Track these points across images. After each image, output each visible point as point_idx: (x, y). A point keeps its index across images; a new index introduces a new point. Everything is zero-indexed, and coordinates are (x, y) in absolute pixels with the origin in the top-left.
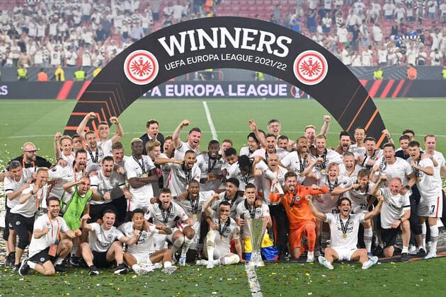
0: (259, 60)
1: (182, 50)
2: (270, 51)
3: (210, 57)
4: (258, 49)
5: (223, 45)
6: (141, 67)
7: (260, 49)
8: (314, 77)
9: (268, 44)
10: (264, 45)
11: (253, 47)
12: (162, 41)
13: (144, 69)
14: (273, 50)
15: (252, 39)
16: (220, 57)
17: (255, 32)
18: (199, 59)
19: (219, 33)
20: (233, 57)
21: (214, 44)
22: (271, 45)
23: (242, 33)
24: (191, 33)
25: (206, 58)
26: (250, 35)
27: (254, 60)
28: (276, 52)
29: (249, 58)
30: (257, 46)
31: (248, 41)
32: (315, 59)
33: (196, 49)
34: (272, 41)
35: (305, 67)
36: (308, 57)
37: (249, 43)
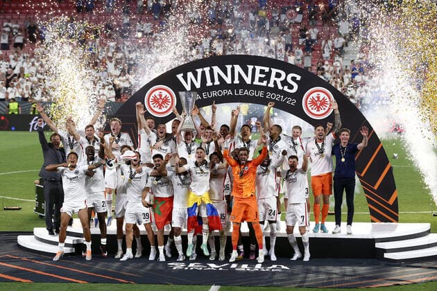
0: (269, 95)
1: (198, 85)
2: (280, 87)
3: (224, 92)
4: (269, 85)
5: (237, 81)
6: (161, 101)
7: (271, 85)
8: (322, 112)
9: (278, 81)
10: (275, 82)
11: (264, 83)
12: (180, 76)
13: (163, 102)
14: (283, 86)
15: (263, 76)
16: (233, 92)
17: (267, 69)
18: (214, 94)
19: (233, 70)
20: (246, 92)
21: (228, 81)
22: (281, 82)
23: (254, 70)
24: (207, 70)
25: (220, 93)
26: (262, 72)
27: (265, 95)
28: (286, 88)
29: (261, 94)
30: (268, 83)
31: (260, 78)
32: (322, 96)
33: (211, 84)
34: (283, 78)
35: (313, 103)
36: (316, 93)
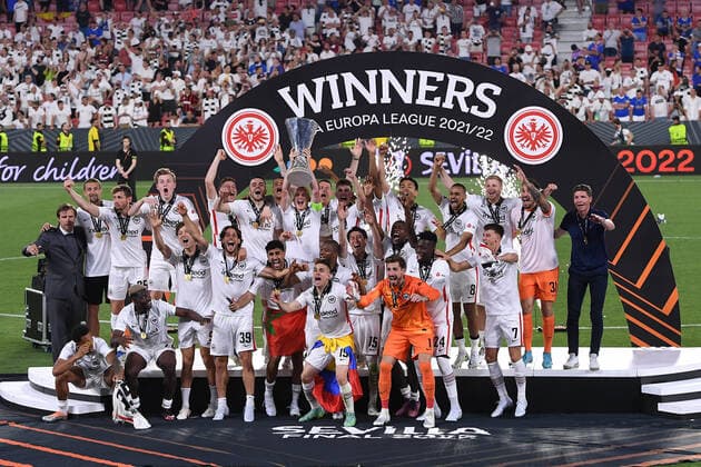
0: (445, 123)
1: (317, 107)
2: (464, 108)
3: (363, 120)
4: (444, 105)
5: (386, 99)
6: (251, 137)
7: (448, 105)
8: (540, 151)
9: (461, 96)
10: (455, 99)
11: (436, 102)
12: (284, 92)
13: (254, 139)
14: (469, 106)
15: (434, 88)
16: (381, 120)
17: (440, 77)
18: (346, 122)
19: (379, 78)
20: (403, 119)
21: (371, 98)
22: (466, 98)
23: (417, 78)
24: (333, 79)
25: (357, 121)
26: (431, 81)
27: (438, 122)
28: (474, 110)
29: (430, 121)
30: (443, 100)
31: (427, 92)
32: (540, 121)
33: (341, 105)
34: (469, 92)
35: (525, 135)
36: (530, 118)
37: (430, 96)
